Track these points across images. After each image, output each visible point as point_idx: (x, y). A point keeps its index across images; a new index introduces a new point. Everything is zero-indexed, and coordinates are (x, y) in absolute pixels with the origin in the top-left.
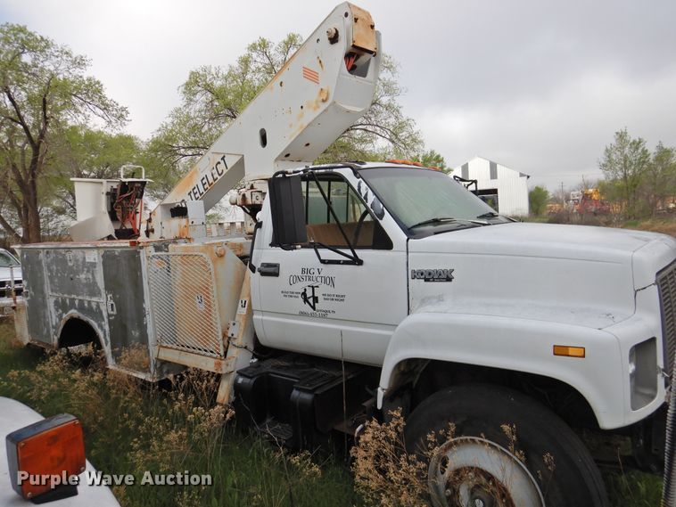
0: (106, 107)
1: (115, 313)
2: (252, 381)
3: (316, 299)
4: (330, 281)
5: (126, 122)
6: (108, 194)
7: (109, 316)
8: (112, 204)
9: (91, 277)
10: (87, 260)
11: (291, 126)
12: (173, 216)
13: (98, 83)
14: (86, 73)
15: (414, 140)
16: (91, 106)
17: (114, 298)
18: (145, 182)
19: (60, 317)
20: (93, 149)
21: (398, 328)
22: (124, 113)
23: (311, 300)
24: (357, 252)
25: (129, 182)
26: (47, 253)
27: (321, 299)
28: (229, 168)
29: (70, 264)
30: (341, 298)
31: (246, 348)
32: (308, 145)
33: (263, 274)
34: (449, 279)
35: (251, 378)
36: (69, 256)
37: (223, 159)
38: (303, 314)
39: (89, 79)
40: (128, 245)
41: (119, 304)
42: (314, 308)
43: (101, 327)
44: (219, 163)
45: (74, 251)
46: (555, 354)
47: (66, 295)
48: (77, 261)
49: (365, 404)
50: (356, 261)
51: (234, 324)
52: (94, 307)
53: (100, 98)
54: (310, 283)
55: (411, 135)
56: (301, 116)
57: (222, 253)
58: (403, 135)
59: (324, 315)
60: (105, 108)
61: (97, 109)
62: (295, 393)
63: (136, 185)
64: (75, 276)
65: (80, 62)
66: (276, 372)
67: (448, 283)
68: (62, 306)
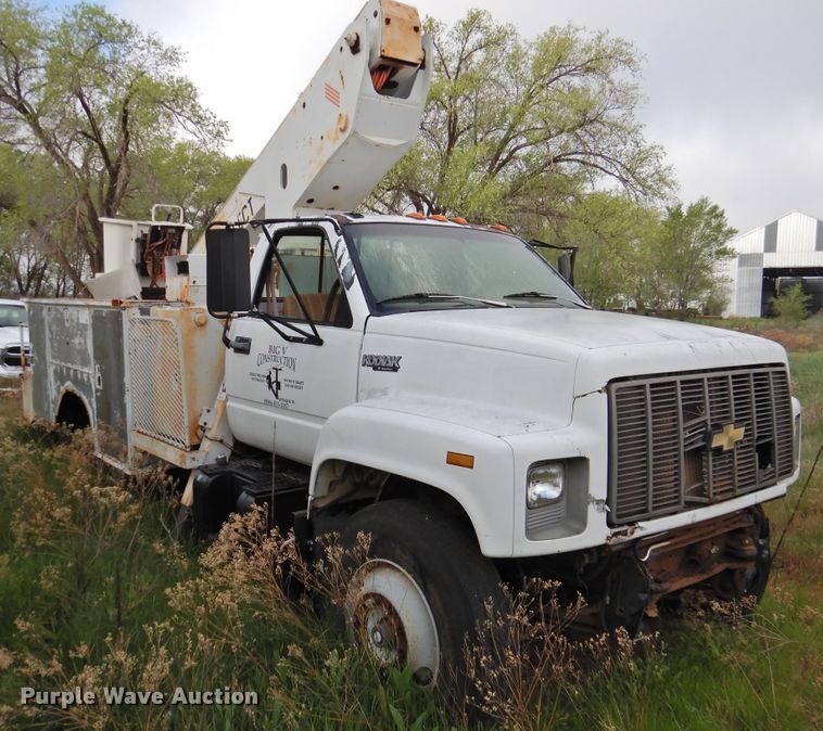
0: (200, 120)
1: (100, 387)
2: (210, 480)
3: (278, 384)
4: (291, 363)
5: (225, 143)
6: (137, 240)
7: (97, 390)
8: (142, 254)
9: (83, 342)
10: (81, 321)
11: (310, 162)
12: (179, 273)
13: (190, 85)
14: (177, 72)
15: (662, 179)
16: (181, 119)
17: (101, 370)
18: (183, 228)
19: (58, 389)
20: (201, 177)
21: (328, 421)
22: (222, 129)
23: (274, 386)
24: (318, 328)
25: (162, 227)
26: (49, 310)
27: (282, 385)
28: (255, 213)
29: (67, 325)
30: (299, 385)
31: (221, 441)
32: (336, 188)
33: (237, 350)
34: (395, 369)
35: (210, 475)
36: (66, 314)
37: (249, 201)
38: (267, 403)
39: (180, 81)
40: (110, 304)
41: (105, 379)
42: (276, 395)
43: (91, 404)
44: (245, 207)
45: (70, 308)
46: (448, 462)
47: (63, 364)
48: (72, 321)
49: (296, 513)
50: (316, 340)
51: (209, 411)
52: (86, 379)
53: (193, 106)
54: (274, 364)
55: (657, 172)
56: (321, 148)
57: (203, 322)
58: (645, 170)
59: (285, 406)
60: (198, 122)
61: (189, 123)
62: (244, 495)
63: (170, 231)
64: (70, 340)
65: (171, 57)
66: (244, 474)
67: (394, 373)
68: (61, 377)
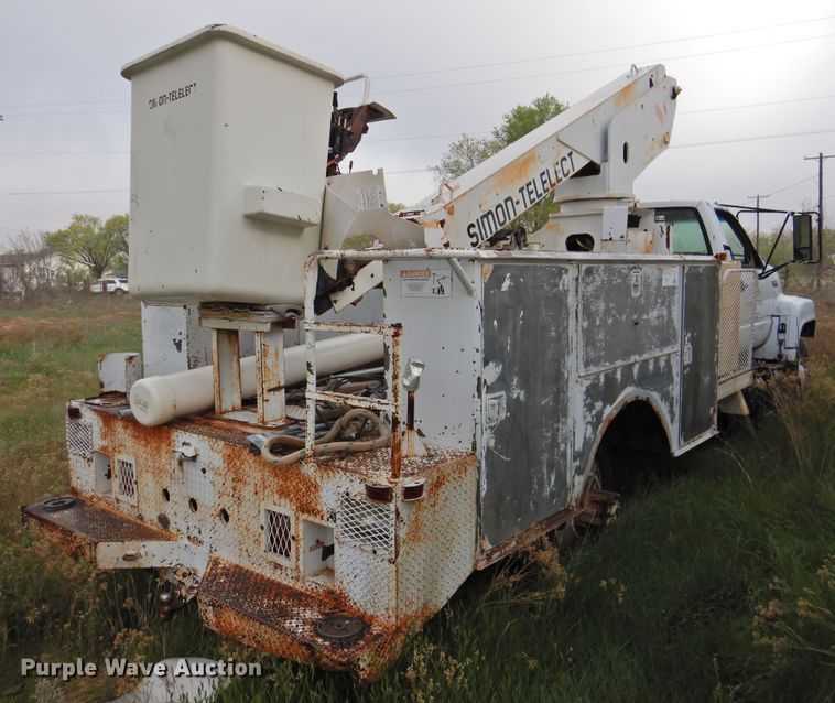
1: (689, 361)
9: (665, 313)
10: (664, 284)
17: (693, 338)
26: (589, 272)
28: (576, 171)
29: (635, 294)
36: (635, 277)
37: (570, 155)
44: (564, 159)
45: (645, 267)
47: (617, 363)
48: (647, 286)
52: (663, 365)
56: (653, 147)
64: (640, 317)
68: (605, 391)
